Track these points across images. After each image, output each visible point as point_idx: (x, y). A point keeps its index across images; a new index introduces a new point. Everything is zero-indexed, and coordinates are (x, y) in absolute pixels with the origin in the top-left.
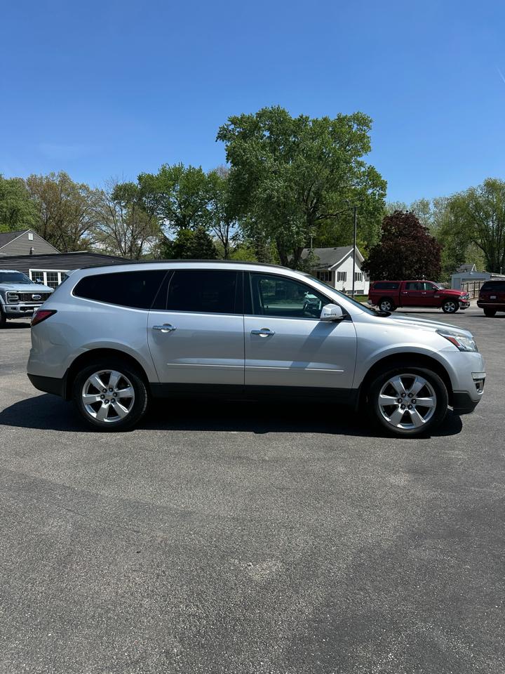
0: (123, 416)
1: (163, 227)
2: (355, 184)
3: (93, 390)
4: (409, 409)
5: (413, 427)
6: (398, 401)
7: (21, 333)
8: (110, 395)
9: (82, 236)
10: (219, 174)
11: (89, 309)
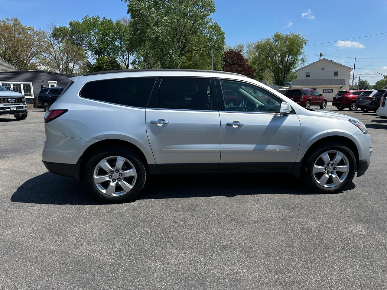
0: (128, 191)
1: (87, 55)
2: (205, 33)
3: (102, 172)
4: (332, 174)
5: (334, 186)
6: (325, 169)
7: (4, 125)
8: (116, 175)
9: (31, 61)
10: (122, 23)
11: (95, 108)
